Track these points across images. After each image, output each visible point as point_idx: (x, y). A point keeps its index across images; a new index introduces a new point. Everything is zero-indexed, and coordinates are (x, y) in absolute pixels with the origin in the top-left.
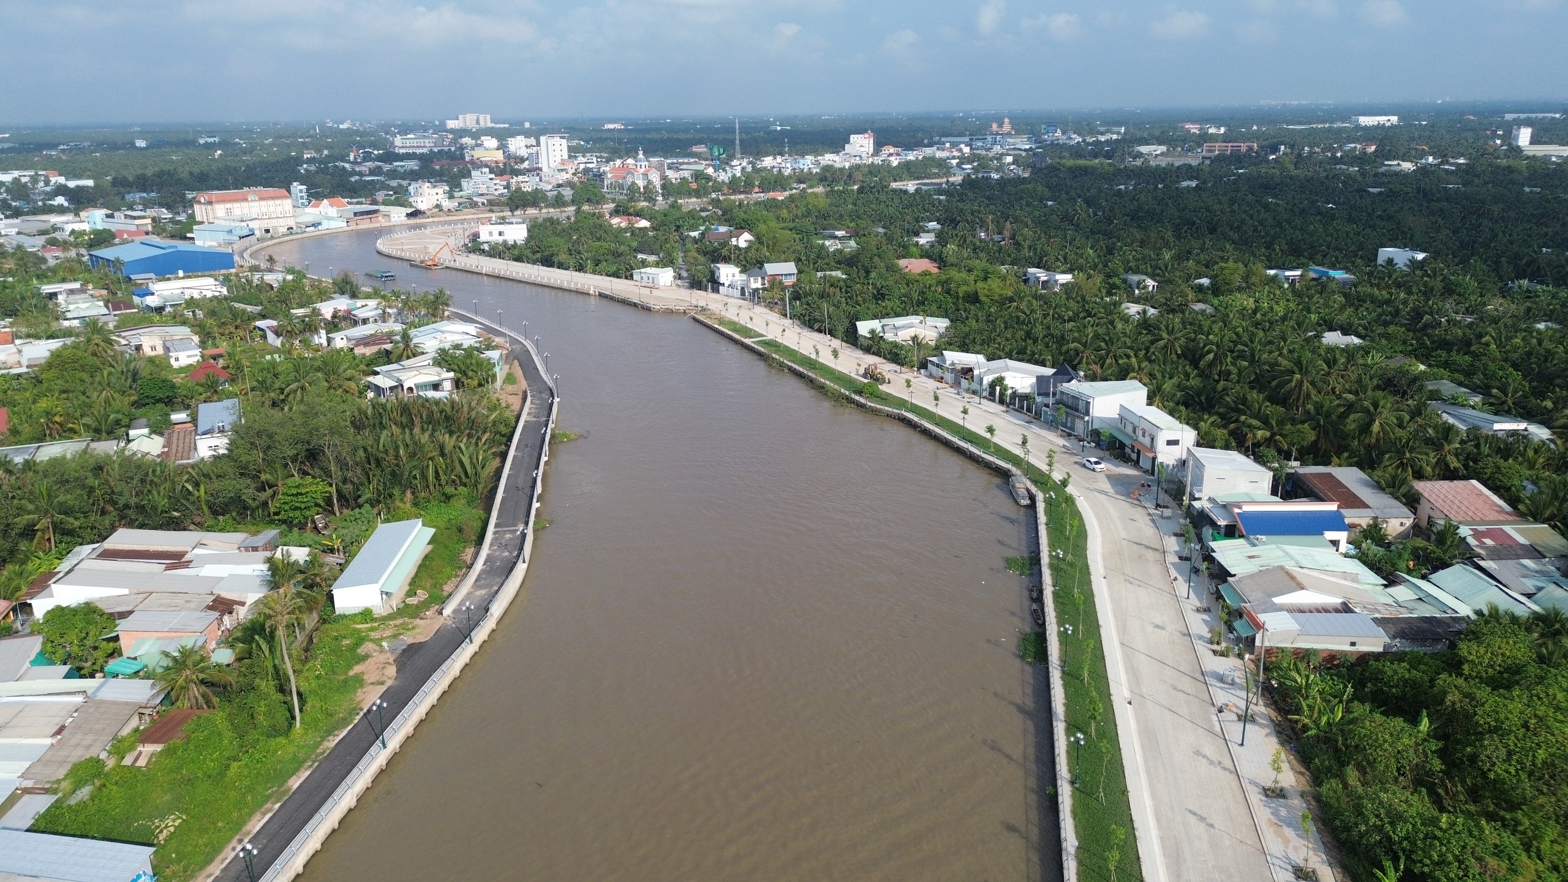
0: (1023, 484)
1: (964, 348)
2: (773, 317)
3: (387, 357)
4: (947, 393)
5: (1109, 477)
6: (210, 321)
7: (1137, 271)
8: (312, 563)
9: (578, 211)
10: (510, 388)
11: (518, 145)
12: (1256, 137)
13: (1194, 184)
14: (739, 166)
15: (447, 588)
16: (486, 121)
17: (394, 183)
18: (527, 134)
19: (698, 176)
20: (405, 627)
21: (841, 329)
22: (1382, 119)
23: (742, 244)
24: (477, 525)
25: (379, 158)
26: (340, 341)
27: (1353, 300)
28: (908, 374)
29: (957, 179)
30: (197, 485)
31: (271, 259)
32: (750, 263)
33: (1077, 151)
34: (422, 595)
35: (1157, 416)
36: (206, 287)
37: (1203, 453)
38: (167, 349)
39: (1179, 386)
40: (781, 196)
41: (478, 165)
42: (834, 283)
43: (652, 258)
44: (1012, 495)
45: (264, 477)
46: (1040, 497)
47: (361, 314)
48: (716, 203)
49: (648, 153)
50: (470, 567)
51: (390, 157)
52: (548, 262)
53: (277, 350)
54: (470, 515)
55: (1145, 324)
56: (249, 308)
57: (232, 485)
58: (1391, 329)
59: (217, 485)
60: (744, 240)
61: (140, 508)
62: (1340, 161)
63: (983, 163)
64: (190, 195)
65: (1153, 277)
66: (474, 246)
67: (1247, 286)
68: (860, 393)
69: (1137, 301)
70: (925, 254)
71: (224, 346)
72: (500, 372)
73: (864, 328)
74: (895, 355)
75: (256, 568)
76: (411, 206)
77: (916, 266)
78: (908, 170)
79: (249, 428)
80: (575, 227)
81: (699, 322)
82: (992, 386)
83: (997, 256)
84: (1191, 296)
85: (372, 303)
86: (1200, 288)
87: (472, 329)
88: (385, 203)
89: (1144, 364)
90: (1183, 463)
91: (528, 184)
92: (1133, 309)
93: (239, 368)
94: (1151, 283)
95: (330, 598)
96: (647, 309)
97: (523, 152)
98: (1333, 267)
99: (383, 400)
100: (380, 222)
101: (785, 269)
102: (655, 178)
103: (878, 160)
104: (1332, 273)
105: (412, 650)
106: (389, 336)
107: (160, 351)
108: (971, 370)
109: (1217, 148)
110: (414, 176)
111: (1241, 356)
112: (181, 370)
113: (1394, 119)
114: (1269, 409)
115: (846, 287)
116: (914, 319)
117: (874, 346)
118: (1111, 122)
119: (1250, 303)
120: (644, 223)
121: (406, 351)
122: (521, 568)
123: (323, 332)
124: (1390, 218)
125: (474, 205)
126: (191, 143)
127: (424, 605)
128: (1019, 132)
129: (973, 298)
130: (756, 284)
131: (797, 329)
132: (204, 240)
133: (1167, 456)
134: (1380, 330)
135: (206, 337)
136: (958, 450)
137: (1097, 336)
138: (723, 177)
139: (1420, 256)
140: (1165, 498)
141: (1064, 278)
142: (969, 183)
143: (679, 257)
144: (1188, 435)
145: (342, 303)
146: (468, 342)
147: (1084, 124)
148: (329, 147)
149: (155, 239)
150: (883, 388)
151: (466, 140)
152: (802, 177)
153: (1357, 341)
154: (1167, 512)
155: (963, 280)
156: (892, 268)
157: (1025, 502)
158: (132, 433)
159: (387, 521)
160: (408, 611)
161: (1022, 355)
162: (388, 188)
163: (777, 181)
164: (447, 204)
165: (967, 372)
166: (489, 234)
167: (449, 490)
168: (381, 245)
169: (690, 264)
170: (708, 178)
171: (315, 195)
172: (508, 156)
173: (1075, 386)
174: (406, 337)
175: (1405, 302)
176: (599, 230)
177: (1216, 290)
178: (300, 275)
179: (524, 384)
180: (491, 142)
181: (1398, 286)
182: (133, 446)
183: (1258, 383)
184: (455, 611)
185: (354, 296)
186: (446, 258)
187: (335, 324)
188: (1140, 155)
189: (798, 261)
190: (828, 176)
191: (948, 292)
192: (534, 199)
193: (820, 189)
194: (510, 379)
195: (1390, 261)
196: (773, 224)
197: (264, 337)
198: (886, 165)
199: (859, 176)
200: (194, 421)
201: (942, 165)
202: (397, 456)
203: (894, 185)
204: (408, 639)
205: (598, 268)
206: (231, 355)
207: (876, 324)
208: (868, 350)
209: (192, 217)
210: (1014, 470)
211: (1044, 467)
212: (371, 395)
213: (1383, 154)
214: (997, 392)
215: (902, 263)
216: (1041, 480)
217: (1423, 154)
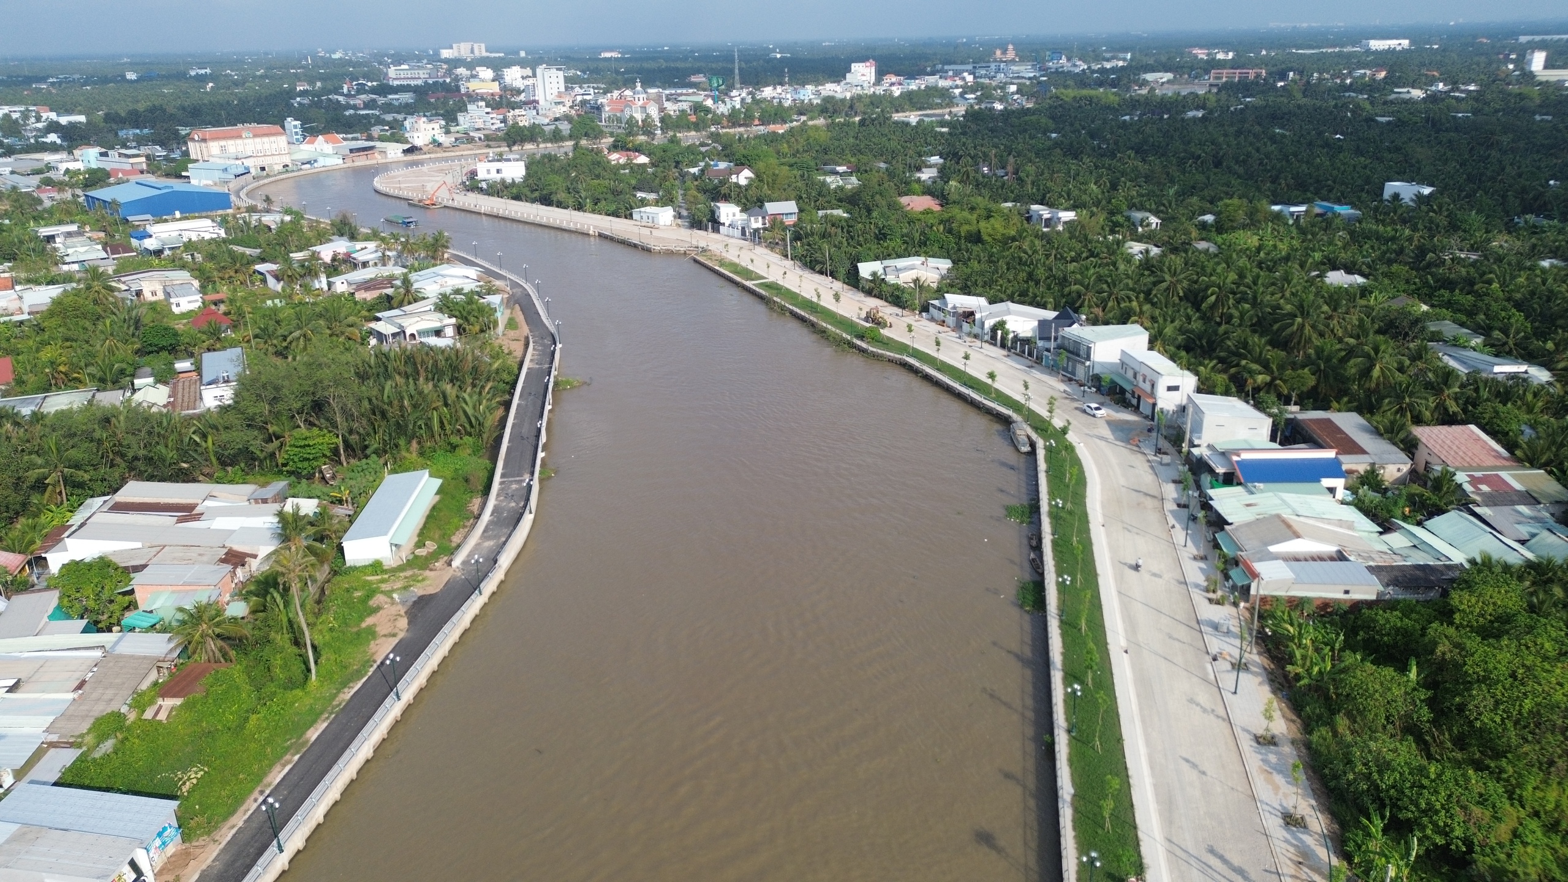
0: (1023, 430)
1: (966, 290)
2: (774, 258)
3: (388, 303)
4: (949, 336)
5: (1111, 423)
6: (210, 265)
7: (1141, 208)
8: (322, 516)
9: (576, 147)
10: (512, 333)
11: (514, 76)
12: (1264, 62)
13: (1200, 114)
14: (738, 97)
15: (456, 539)
16: (481, 51)
17: (389, 117)
18: (523, 64)
19: (698, 108)
20: (414, 579)
21: (842, 271)
22: (1393, 43)
23: (743, 181)
24: (483, 475)
25: (373, 91)
26: (341, 285)
27: (1357, 237)
28: (910, 318)
29: (960, 110)
30: (204, 436)
31: (268, 200)
32: (751, 201)
33: (1081, 80)
34: (431, 546)
35: (1158, 361)
36: (203, 229)
37: (1203, 400)
38: (168, 295)
39: (1181, 330)
40: (781, 129)
41: (474, 98)
42: (835, 223)
43: (652, 196)
44: (1013, 443)
45: (272, 429)
46: (1040, 444)
47: (361, 257)
48: (715, 137)
49: (647, 83)
50: (478, 517)
51: (385, 89)
52: (546, 201)
53: (275, 295)
54: (476, 465)
55: (1147, 264)
56: (248, 251)
57: (240, 437)
58: (1395, 267)
59: (225, 436)
60: (744, 177)
61: (149, 460)
62: (1350, 88)
63: (987, 96)
64: (183, 131)
65: (1156, 213)
66: (472, 185)
67: (1253, 222)
68: (861, 337)
69: (1139, 239)
70: (928, 191)
71: (224, 291)
72: (502, 317)
73: (866, 269)
74: (897, 297)
75: (265, 521)
76: (407, 142)
77: (918, 203)
78: (911, 100)
79: (254, 380)
80: (572, 164)
81: (699, 263)
82: (994, 329)
83: (1000, 193)
84: (1194, 233)
85: (371, 245)
86: (1204, 226)
87: (472, 272)
88: (381, 139)
89: (1146, 307)
90: (1183, 409)
91: (524, 118)
92: (1136, 248)
93: (241, 315)
94: (1154, 221)
95: (341, 550)
96: (647, 250)
97: (520, 84)
98: (1339, 202)
99: (385, 347)
100: (377, 159)
101: (786, 209)
102: (654, 112)
103: (879, 90)
104: (1339, 209)
105: (423, 602)
106: (389, 280)
107: (161, 296)
108: (972, 314)
109: (1225, 76)
110: (410, 110)
111: (1243, 299)
112: (183, 315)
113: (1405, 43)
114: (1270, 353)
115: (847, 227)
116: (916, 261)
117: (876, 288)
118: (1117, 47)
119: (1253, 241)
120: (643, 159)
121: (408, 296)
122: (528, 519)
123: (323, 279)
124: (1398, 149)
125: (471, 140)
126: (182, 76)
127: (434, 556)
128: (1023, 59)
129: (976, 238)
130: (757, 223)
131: (799, 271)
132: (199, 179)
133: (1167, 402)
134: (1384, 268)
135: (206, 282)
136: (960, 396)
137: (1100, 279)
138: (723, 109)
139: (1427, 191)
140: (1164, 444)
141: (1068, 216)
142: (972, 116)
143: (679, 194)
144: (1188, 381)
145: (341, 246)
146: (469, 286)
147: (1089, 50)
148: (322, 78)
149: (150, 179)
150: (885, 332)
151: (462, 71)
152: (802, 109)
153: (1360, 280)
154: (1166, 459)
155: (966, 220)
156: (893, 206)
157: (1026, 449)
158: (138, 382)
159: (394, 471)
160: (417, 563)
161: (1023, 297)
162: (383, 122)
163: (778, 114)
164: (442, 138)
165: (969, 315)
166: (487, 171)
167: (454, 439)
168: (378, 183)
169: (691, 203)
170: (707, 110)
171: (310, 131)
172: (504, 88)
173: (1077, 331)
174: (406, 282)
175: (1410, 239)
176: (597, 165)
177: (1220, 227)
178: (298, 216)
179: (525, 330)
180: (486, 73)
181: (1404, 222)
182: (138, 397)
183: (1260, 326)
184: (465, 563)
185: (353, 237)
186: (444, 197)
187: (335, 267)
188: (1145, 83)
189: (799, 199)
190: (829, 107)
191: (950, 231)
192: (532, 134)
193: (821, 121)
194: (511, 324)
195: (1396, 197)
196: (773, 161)
197: (264, 281)
198: (887, 96)
199: (859, 107)
200: (198, 369)
201: (945, 96)
202: (402, 407)
203: (897, 117)
204: (418, 591)
205: (596, 205)
206: (232, 301)
207: (876, 266)
208: (869, 293)
209: (186, 154)
210: (1015, 416)
211: (1044, 413)
212: (373, 341)
213: (1392, 81)
214: (998, 337)
215: (904, 200)
216: (1041, 426)
217: (1433, 81)
